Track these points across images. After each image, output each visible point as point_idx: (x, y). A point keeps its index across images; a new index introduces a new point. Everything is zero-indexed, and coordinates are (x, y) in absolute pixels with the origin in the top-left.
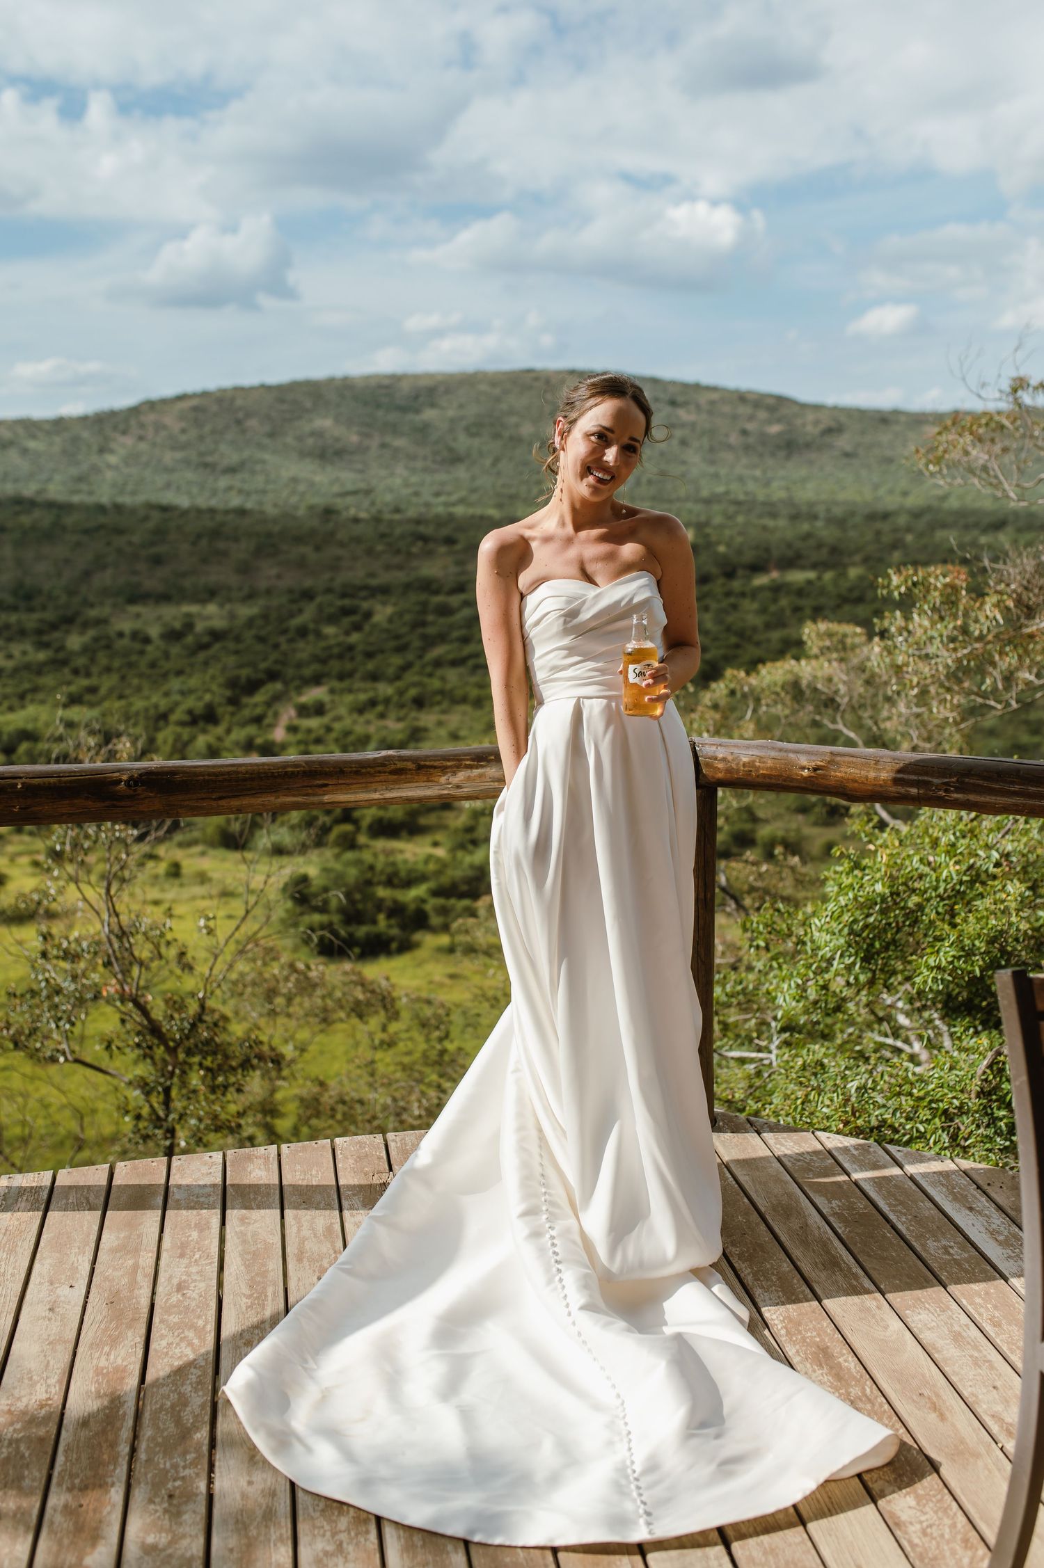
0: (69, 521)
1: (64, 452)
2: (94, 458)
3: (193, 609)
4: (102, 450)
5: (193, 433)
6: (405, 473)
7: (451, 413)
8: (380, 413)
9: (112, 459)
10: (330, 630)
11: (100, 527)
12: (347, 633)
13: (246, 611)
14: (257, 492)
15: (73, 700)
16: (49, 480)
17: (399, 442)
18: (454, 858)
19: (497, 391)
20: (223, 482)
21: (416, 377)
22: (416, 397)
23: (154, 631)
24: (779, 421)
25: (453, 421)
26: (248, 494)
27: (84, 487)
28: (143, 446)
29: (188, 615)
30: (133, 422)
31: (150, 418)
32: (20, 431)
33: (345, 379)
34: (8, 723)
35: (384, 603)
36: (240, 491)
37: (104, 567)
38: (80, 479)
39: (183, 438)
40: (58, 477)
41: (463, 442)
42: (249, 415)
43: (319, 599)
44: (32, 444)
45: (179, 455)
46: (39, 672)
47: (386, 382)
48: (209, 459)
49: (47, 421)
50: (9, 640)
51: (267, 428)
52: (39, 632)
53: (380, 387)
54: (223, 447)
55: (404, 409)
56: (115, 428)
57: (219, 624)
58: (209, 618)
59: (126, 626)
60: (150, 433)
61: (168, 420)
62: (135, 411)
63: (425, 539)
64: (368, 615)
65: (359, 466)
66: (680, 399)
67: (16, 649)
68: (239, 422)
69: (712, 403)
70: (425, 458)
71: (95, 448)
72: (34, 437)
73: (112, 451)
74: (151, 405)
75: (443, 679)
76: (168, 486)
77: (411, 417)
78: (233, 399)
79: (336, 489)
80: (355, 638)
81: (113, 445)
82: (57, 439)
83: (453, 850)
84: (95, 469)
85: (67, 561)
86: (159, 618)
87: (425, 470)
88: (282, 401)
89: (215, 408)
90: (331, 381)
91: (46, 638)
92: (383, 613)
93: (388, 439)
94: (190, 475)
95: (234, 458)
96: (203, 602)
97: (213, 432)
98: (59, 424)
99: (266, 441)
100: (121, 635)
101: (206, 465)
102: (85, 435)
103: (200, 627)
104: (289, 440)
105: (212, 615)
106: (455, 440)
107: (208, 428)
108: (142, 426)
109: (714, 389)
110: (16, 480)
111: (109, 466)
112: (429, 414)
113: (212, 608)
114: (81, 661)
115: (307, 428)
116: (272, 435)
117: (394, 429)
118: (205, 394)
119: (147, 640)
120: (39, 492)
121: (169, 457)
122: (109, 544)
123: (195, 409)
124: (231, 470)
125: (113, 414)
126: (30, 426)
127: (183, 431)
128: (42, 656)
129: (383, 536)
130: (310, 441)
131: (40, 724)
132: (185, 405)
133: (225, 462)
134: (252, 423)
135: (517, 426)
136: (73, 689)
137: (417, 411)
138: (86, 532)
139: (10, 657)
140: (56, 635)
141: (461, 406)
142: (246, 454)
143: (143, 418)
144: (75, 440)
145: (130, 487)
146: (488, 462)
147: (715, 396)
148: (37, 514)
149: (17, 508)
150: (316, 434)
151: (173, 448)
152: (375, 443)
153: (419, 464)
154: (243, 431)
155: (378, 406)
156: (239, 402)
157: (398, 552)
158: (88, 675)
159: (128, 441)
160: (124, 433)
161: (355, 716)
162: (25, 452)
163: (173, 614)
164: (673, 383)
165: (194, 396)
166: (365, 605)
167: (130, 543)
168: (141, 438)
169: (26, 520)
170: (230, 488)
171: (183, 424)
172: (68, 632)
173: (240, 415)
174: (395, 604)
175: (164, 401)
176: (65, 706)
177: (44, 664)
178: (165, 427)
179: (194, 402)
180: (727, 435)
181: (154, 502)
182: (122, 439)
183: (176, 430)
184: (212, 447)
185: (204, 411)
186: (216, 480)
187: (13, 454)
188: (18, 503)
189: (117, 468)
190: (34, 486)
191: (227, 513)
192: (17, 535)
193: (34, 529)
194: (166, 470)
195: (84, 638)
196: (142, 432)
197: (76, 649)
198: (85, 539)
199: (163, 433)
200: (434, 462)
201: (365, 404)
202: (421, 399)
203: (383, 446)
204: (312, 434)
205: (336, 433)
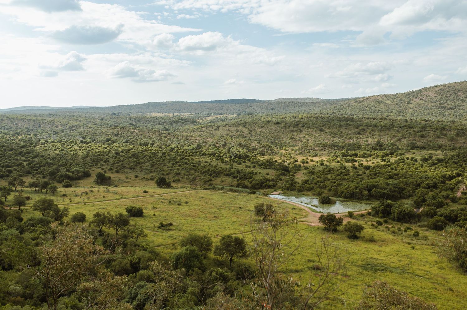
0: (395, 124)
1: (397, 104)
2: (406, 106)
3: (433, 152)
4: (408, 103)
5: (439, 97)
9: (411, 106)
11: (405, 126)
13: (451, 154)
14: (459, 116)
15: (391, 177)
16: (391, 112)
20: (447, 113)
23: (419, 158)
26: (456, 116)
27: (402, 114)
28: (421, 101)
29: (431, 154)
30: (419, 94)
31: (426, 93)
32: (384, 98)
34: (370, 182)
36: (453, 115)
37: (405, 138)
38: (401, 112)
39: (435, 99)
40: (394, 111)
42: (459, 91)
44: (387, 102)
45: (433, 104)
46: (381, 168)
48: (444, 105)
49: (392, 95)
50: (374, 158)
51: (465, 95)
52: (383, 156)
54: (449, 102)
56: (413, 96)
57: (441, 157)
58: (438, 155)
59: (410, 156)
60: (424, 98)
61: (430, 94)
62: (420, 91)
67: (375, 161)
68: (455, 94)
71: (406, 102)
72: (388, 100)
73: (411, 104)
74: (426, 89)
76: (429, 114)
78: (454, 86)
81: (412, 102)
82: (395, 100)
84: (406, 109)
85: (393, 136)
86: (421, 154)
89: (448, 90)
91: (384, 158)
94: (436, 110)
95: (452, 105)
96: (436, 150)
97: (446, 97)
98: (396, 95)
99: (464, 99)
100: (408, 159)
101: (442, 107)
102: (404, 99)
103: (434, 158)
107: (444, 96)
108: (422, 96)
110: (382, 112)
111: (410, 108)
113: (439, 152)
114: (394, 166)
118: (444, 85)
119: (416, 161)
120: (388, 116)
121: (430, 105)
122: (407, 131)
123: (441, 90)
124: (452, 109)
125: (413, 92)
126: (387, 97)
127: (436, 97)
128: (383, 163)
131: (379, 183)
132: (438, 88)
133: (449, 106)
134: (461, 93)
138: (401, 127)
139: (373, 163)
140: (388, 157)
142: (457, 104)
143: (422, 93)
144: (400, 100)
145: (416, 114)
148: (386, 122)
151: (432, 102)
154: (457, 96)
156: (456, 87)
158: (396, 170)
159: (417, 100)
160: (416, 98)
162: (385, 104)
163: (425, 153)
165: (441, 85)
167: (414, 131)
168: (421, 99)
169: (383, 123)
170: (450, 114)
171: (436, 95)
172: (392, 157)
173: (456, 91)
175: (430, 88)
176: (387, 179)
177: (383, 166)
178: (429, 96)
179: (440, 88)
181: (423, 119)
182: (415, 100)
183: (433, 97)
184: (445, 101)
185: (443, 90)
186: (445, 112)
187: (382, 105)
188: (381, 119)
189: (412, 108)
190: (386, 114)
191: (448, 122)
192: (380, 128)
193: (385, 126)
194: (428, 109)
195: (396, 159)
196: (422, 98)
197: (393, 162)
198: (400, 129)
199: (429, 98)
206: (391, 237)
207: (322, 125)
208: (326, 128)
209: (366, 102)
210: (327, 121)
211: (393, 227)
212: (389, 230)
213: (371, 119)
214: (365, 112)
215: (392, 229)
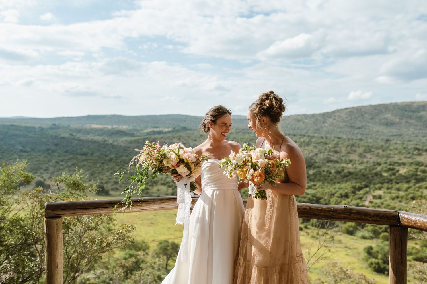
0: (313, 140)
1: (314, 123)
2: (321, 124)
3: (344, 165)
4: (323, 122)
5: (349, 118)
6: (413, 130)
8: (406, 113)
9: (326, 125)
10: (385, 174)
11: (322, 142)
12: (391, 176)
13: (360, 167)
14: (366, 134)
16: (309, 130)
17: (412, 121)
20: (356, 131)
21: (419, 102)
22: (419, 108)
23: (333, 171)
26: (363, 135)
27: (318, 132)
28: (335, 121)
29: (343, 167)
30: (333, 115)
31: (338, 114)
32: (303, 117)
33: (396, 103)
35: (404, 168)
36: (361, 134)
37: (321, 153)
38: (317, 130)
39: (346, 119)
40: (311, 129)
42: (365, 113)
43: (382, 166)
44: (306, 121)
45: (344, 124)
47: (409, 104)
48: (353, 125)
49: (310, 115)
51: (370, 117)
53: (407, 105)
54: (357, 122)
55: (414, 112)
56: (328, 117)
57: (352, 170)
58: (349, 168)
59: (325, 169)
60: (337, 118)
62: (333, 112)
63: (418, 149)
64: (398, 171)
65: (398, 128)
68: (362, 115)
70: (420, 126)
71: (322, 122)
72: (306, 119)
73: (326, 123)
74: (338, 111)
75: (422, 192)
76: (340, 132)
77: (416, 114)
78: (361, 109)
79: (390, 134)
80: (393, 177)
81: (327, 121)
82: (312, 119)
83: (422, 247)
84: (321, 127)
85: (312, 151)
86: (335, 167)
87: (420, 129)
88: (376, 109)
89: (356, 111)
90: (391, 104)
92: (403, 170)
93: (408, 120)
94: (347, 129)
95: (360, 125)
96: (348, 164)
97: (355, 118)
98: (313, 116)
99: (370, 120)
100: (324, 171)
101: (352, 127)
102: (320, 118)
103: (346, 171)
104: (377, 120)
107: (353, 117)
108: (335, 116)
110: (301, 130)
111: (325, 126)
112: (422, 113)
113: (350, 166)
114: (312, 177)
115: (383, 117)
116: (372, 119)
117: (410, 117)
118: (353, 108)
119: (331, 173)
120: (306, 133)
121: (342, 124)
122: (323, 147)
123: (350, 112)
124: (359, 128)
125: (327, 113)
126: (306, 116)
127: (346, 118)
129: (405, 148)
130: (383, 121)
132: (348, 110)
133: (357, 126)
134: (366, 115)
136: (309, 184)
137: (419, 112)
138: (317, 143)
142: (364, 124)
143: (336, 114)
144: (317, 120)
145: (330, 132)
148: (305, 138)
149: (300, 137)
151: (343, 122)
152: (404, 120)
153: (418, 128)
154: (363, 118)
155: (406, 111)
156: (363, 110)
157: (409, 153)
158: (314, 181)
159: (331, 120)
160: (330, 118)
161: (391, 200)
162: (304, 122)
163: (338, 166)
165: (350, 108)
166: (397, 168)
167: (329, 147)
168: (334, 119)
169: (302, 140)
170: (358, 133)
171: (346, 116)
172: (310, 169)
173: (363, 113)
174: (407, 168)
175: (341, 110)
178: (341, 116)
179: (350, 110)
181: (336, 136)
182: (329, 120)
183: (344, 117)
184: (354, 122)
185: (352, 112)
186: (354, 131)
187: (301, 123)
188: (301, 135)
189: (327, 127)
190: (305, 131)
191: (357, 140)
192: (299, 144)
193: (304, 142)
194: (341, 128)
195: (314, 171)
196: (335, 118)
197: (312, 173)
198: (317, 145)
199: (341, 118)
200: (423, 127)
201: (402, 110)
202: (420, 109)
203: (407, 122)
204: (384, 118)
205: (392, 118)
206: (310, 241)
207: (249, 140)
208: (253, 142)
209: (288, 120)
210: (253, 136)
212: (308, 235)
213: (292, 135)
214: (286, 129)
215: (311, 234)
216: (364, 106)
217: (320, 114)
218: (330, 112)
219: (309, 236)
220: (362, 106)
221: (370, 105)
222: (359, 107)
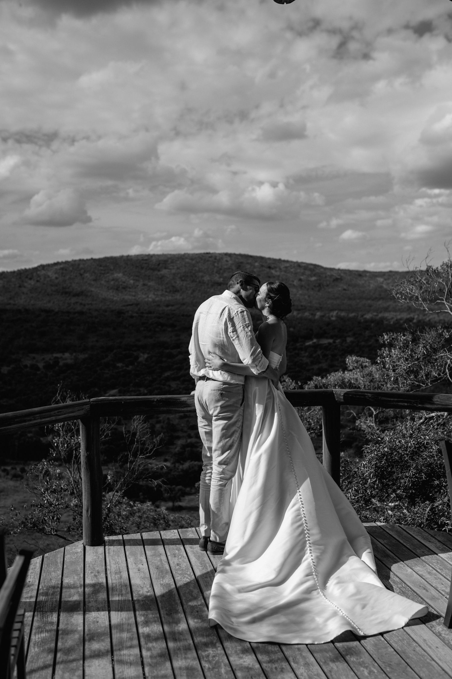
0: (5, 316)
1: (4, 287)
2: (17, 290)
3: (59, 355)
4: (20, 287)
5: (61, 279)
6: (153, 297)
7: (173, 271)
8: (143, 271)
9: (25, 290)
10: (120, 365)
11: (19, 320)
12: (127, 366)
13: (82, 356)
14: (88, 304)
17: (151, 283)
18: (175, 466)
19: (194, 262)
20: (74, 300)
21: (159, 256)
22: (159, 265)
23: (41, 365)
24: (315, 275)
25: (174, 274)
26: (85, 305)
27: (12, 302)
28: (38, 284)
29: (57, 358)
30: (35, 274)
31: (43, 272)
33: (128, 256)
35: (143, 353)
36: (81, 304)
37: (19, 337)
39: (56, 281)
41: (179, 283)
42: (85, 272)
43: (115, 351)
45: (54, 289)
47: (146, 258)
48: (67, 290)
51: (93, 277)
53: (143, 260)
54: (74, 285)
55: (153, 270)
56: (27, 277)
57: (69, 361)
58: (66, 359)
59: (28, 363)
60: (42, 279)
61: (50, 274)
62: (35, 269)
63: (162, 325)
64: (137, 357)
65: (134, 294)
66: (272, 266)
68: (81, 275)
69: (286, 267)
70: (162, 290)
71: (18, 285)
73: (25, 287)
74: (43, 267)
75: (169, 386)
76: (49, 301)
77: (156, 272)
78: (79, 265)
79: (123, 303)
80: (130, 368)
81: (26, 284)
84: (17, 294)
85: (3, 334)
86: (44, 359)
87: (162, 295)
88: (101, 266)
89: (71, 269)
90: (122, 257)
92: (143, 357)
93: (146, 282)
94: (59, 297)
95: (78, 289)
96: (63, 352)
97: (70, 278)
98: (2, 275)
99: (93, 283)
100: (26, 366)
101: (66, 293)
102: (13, 280)
103: (61, 364)
104: (103, 282)
105: (67, 357)
106: (175, 282)
107: (67, 277)
108: (39, 276)
109: (287, 261)
111: (23, 293)
112: (164, 272)
113: (67, 355)
115: (111, 277)
116: (95, 280)
117: (149, 278)
118: (67, 262)
119: (38, 369)
121: (50, 290)
122: (22, 327)
123: (62, 269)
124: (77, 295)
125: (26, 270)
127: (56, 278)
129: (144, 323)
130: (112, 283)
132: (58, 267)
133: (75, 292)
134: (87, 275)
135: (202, 277)
137: (159, 271)
138: (12, 321)
141: (178, 268)
142: (84, 288)
143: (38, 273)
144: (9, 282)
145: (32, 302)
146: (190, 292)
147: (288, 265)
150: (116, 280)
151: (52, 285)
152: (141, 283)
153: (160, 293)
154: (83, 278)
155: (142, 268)
156: (81, 266)
157: (150, 330)
159: (32, 282)
160: (31, 279)
163: (48, 357)
164: (269, 259)
165: (62, 263)
166: (135, 354)
167: (31, 326)
168: (38, 281)
170: (77, 303)
171: (57, 275)
173: (82, 271)
174: (148, 353)
175: (48, 265)
178: (49, 277)
179: (62, 266)
180: (293, 281)
181: (42, 308)
182: (29, 282)
183: (54, 278)
184: (69, 285)
185: (66, 270)
186: (70, 299)
189: (27, 294)
191: (75, 313)
194: (48, 295)
195: (9, 368)
196: (39, 279)
197: (6, 372)
198: (12, 325)
199: (48, 279)
200: (166, 292)
201: (137, 267)
202: (161, 265)
203: (144, 285)
204: (113, 280)
205: (124, 279)
206: (11, 483)
211: (13, 469)
212: (8, 474)
215: (13, 472)
216: (83, 260)
217: (14, 272)
218: (30, 269)
219: (9, 477)
220: (80, 260)
221: (92, 259)
222: (75, 261)
